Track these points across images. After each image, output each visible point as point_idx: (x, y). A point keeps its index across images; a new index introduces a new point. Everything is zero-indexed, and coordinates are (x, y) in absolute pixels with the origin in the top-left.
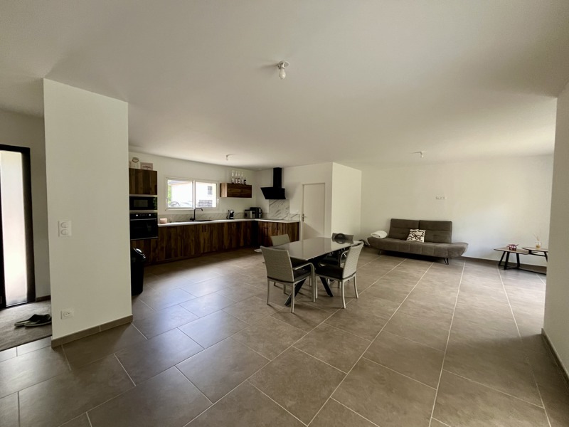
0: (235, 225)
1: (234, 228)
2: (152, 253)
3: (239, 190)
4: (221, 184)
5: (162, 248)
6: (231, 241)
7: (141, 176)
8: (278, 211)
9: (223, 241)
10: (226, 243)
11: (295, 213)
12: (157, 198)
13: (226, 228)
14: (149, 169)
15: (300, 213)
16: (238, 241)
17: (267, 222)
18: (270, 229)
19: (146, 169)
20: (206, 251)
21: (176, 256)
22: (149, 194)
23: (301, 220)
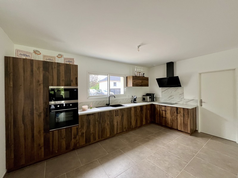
0: (139, 109)
1: (138, 111)
2: (73, 140)
3: (141, 81)
4: (127, 77)
5: (83, 134)
6: (136, 121)
7: (62, 69)
8: (171, 96)
9: (131, 123)
10: (133, 123)
11: (191, 98)
12: (77, 89)
13: (133, 111)
14: (71, 63)
15: (197, 98)
16: (142, 121)
17: (165, 106)
18: (168, 112)
19: (68, 63)
20: (119, 132)
21: (95, 139)
22: (70, 85)
23: (199, 105)
